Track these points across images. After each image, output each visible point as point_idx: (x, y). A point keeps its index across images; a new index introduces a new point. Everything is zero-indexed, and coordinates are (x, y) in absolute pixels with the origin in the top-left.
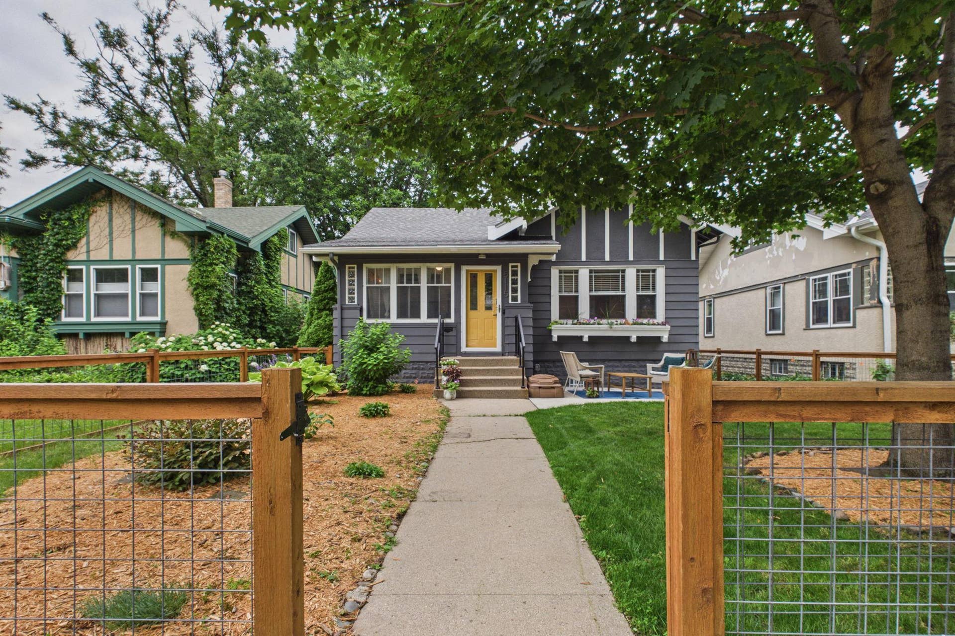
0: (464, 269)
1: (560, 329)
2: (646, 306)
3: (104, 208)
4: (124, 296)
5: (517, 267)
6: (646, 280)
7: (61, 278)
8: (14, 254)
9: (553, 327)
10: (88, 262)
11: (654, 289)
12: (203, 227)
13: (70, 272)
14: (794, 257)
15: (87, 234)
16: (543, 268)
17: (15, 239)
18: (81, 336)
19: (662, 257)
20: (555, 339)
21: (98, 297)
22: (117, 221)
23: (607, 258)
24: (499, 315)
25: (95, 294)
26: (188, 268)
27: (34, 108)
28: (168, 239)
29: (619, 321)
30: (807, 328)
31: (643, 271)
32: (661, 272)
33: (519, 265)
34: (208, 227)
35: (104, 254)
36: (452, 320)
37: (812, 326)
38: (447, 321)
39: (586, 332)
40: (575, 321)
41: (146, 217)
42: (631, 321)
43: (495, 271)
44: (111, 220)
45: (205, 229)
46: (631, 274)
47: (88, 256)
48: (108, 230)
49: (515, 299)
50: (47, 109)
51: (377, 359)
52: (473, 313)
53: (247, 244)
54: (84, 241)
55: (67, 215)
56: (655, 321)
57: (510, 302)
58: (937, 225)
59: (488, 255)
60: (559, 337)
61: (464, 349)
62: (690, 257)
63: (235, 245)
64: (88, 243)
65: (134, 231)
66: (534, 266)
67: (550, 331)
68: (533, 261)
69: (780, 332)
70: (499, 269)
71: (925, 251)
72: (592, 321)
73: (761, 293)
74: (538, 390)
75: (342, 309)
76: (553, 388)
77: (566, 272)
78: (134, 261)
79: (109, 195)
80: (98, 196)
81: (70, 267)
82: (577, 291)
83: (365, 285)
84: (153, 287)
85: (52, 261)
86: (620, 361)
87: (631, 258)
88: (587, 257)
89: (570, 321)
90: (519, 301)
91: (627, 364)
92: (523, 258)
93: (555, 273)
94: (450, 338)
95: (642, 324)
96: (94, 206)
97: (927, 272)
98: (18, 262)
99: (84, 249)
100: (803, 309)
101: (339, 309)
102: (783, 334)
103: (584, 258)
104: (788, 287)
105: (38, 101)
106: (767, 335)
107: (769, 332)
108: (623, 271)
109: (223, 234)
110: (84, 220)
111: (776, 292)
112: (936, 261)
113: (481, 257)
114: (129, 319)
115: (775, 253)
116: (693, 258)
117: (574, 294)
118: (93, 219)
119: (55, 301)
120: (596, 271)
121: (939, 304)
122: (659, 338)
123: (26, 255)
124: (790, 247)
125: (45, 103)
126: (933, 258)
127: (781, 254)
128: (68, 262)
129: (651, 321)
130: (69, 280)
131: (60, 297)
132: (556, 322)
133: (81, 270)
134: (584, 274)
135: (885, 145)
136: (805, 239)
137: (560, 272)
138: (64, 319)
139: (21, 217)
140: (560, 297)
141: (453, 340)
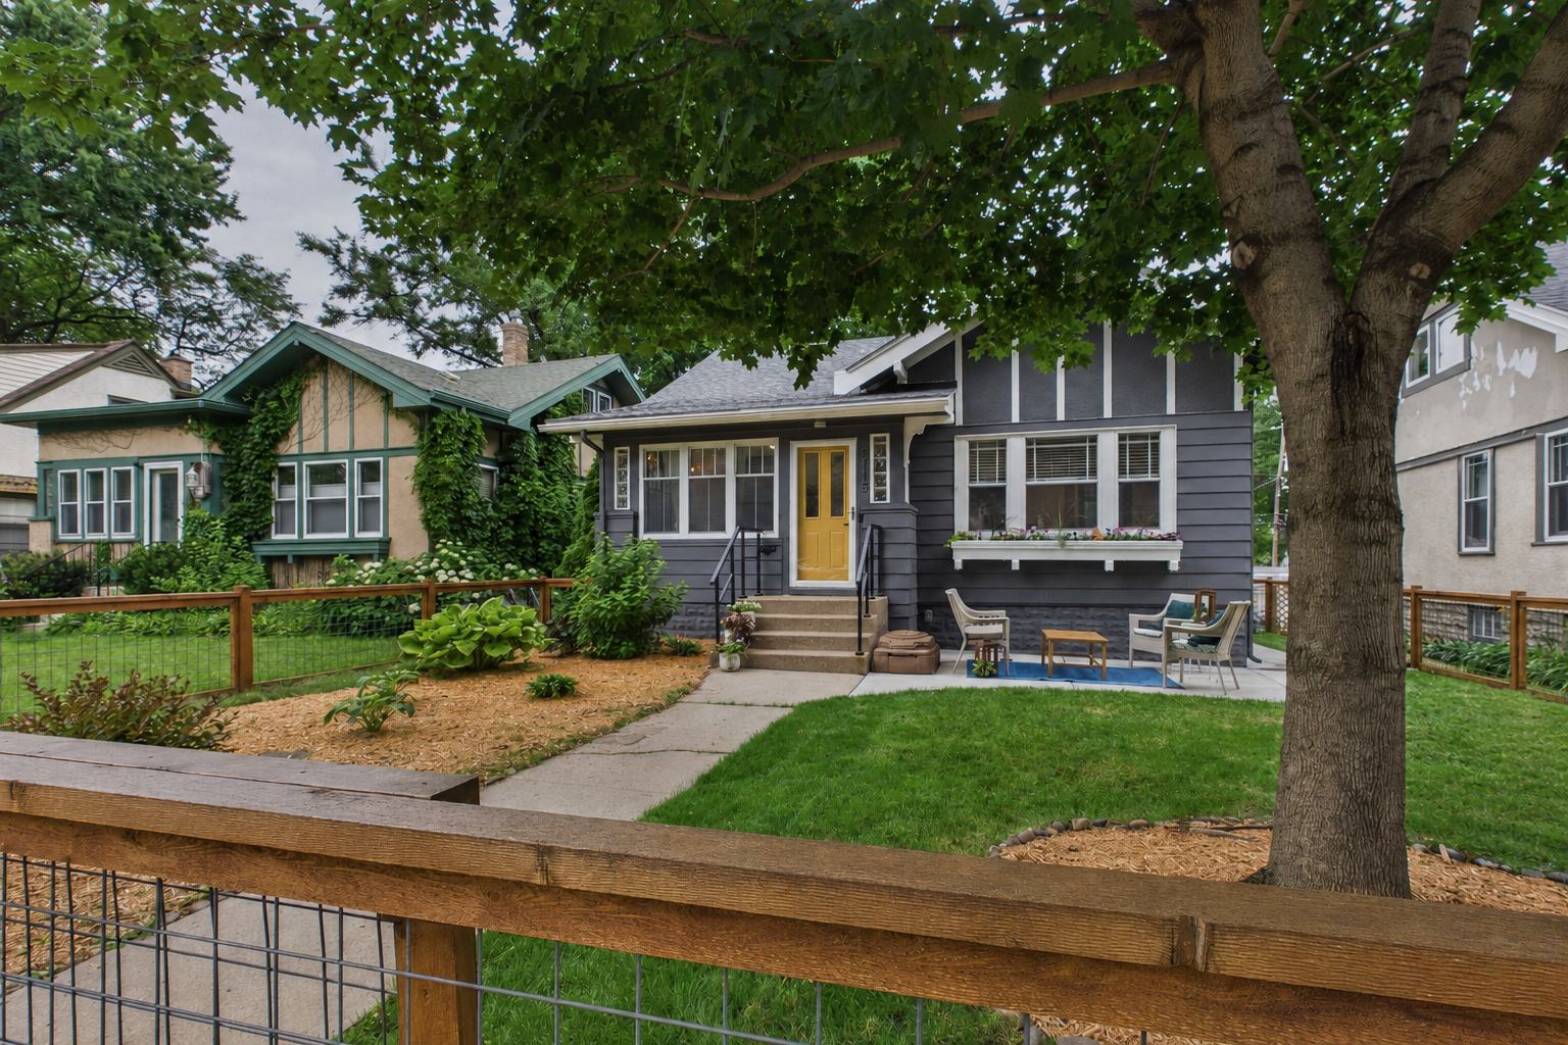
0: (795, 446)
1: (970, 547)
2: (1138, 504)
3: (317, 380)
4: (340, 503)
5: (884, 439)
6: (1139, 453)
7: (270, 480)
8: (216, 449)
9: (955, 544)
10: (300, 457)
11: (1156, 470)
12: (425, 401)
13: (282, 470)
14: (1513, 392)
15: (299, 419)
16: (935, 440)
17: (215, 430)
18: (290, 560)
19: (1171, 409)
20: (958, 565)
21: (312, 504)
22: (333, 399)
23: (1061, 416)
24: (853, 523)
25: (308, 501)
26: (413, 460)
27: (329, 244)
28: (392, 419)
29: (1080, 532)
30: (1539, 543)
31: (1133, 437)
32: (1169, 440)
33: (887, 435)
34: (432, 400)
35: (316, 446)
36: (774, 534)
37: (1548, 539)
38: (766, 535)
39: (1016, 555)
40: (997, 534)
41: (365, 391)
42: (1104, 533)
43: (847, 448)
44: (326, 398)
45: (429, 402)
46: (1108, 445)
47: (301, 448)
48: (322, 411)
49: (880, 495)
50: (345, 245)
51: (614, 600)
52: (811, 522)
53: (506, 420)
54: (295, 429)
55: (274, 393)
56: (1156, 532)
57: (872, 501)
58: (1358, 331)
59: (830, 422)
60: (965, 562)
61: (794, 582)
62: (1232, 405)
63: (479, 423)
64: (301, 429)
65: (352, 411)
66: (916, 436)
67: (951, 551)
68: (913, 428)
69: (1486, 549)
70: (852, 445)
71: (1328, 392)
72: (1029, 534)
73: (1452, 467)
74: (884, 659)
75: (607, 518)
76: (916, 656)
77: (982, 444)
78: (352, 453)
79: (324, 363)
80: (311, 363)
81: (281, 464)
82: (1003, 478)
83: (642, 479)
84: (376, 490)
85: (258, 457)
86: (1087, 606)
87: (1108, 413)
88: (1021, 416)
89: (988, 534)
90: (888, 501)
91: (1067, 612)
92: (894, 423)
93: (961, 447)
94: (771, 565)
95: (1127, 538)
96: (306, 378)
97: (1330, 441)
98: (221, 460)
99: (296, 440)
100: (1531, 502)
101: (602, 518)
102: (1491, 554)
103: (1015, 418)
104: (1501, 455)
105: (334, 235)
106: (1463, 555)
107: (1465, 550)
108: (1094, 439)
109: (459, 408)
110: (294, 400)
111: (1478, 467)
112: (1354, 414)
113: (817, 425)
114: (345, 536)
115: (1476, 383)
116: (1239, 406)
117: (997, 484)
118: (305, 398)
119: (263, 510)
120: (1040, 441)
121: (1355, 518)
122: (1165, 564)
123: (230, 450)
124: (1506, 370)
125: (343, 237)
126: (1346, 408)
127: (1488, 387)
128: (277, 457)
129: (1147, 532)
130: (281, 483)
131: (270, 505)
132: (963, 537)
133: (293, 467)
134: (1016, 448)
135: (1253, 153)
136: (1535, 354)
137: (972, 445)
138: (276, 537)
139: (223, 400)
140: (972, 490)
141: (777, 567)
